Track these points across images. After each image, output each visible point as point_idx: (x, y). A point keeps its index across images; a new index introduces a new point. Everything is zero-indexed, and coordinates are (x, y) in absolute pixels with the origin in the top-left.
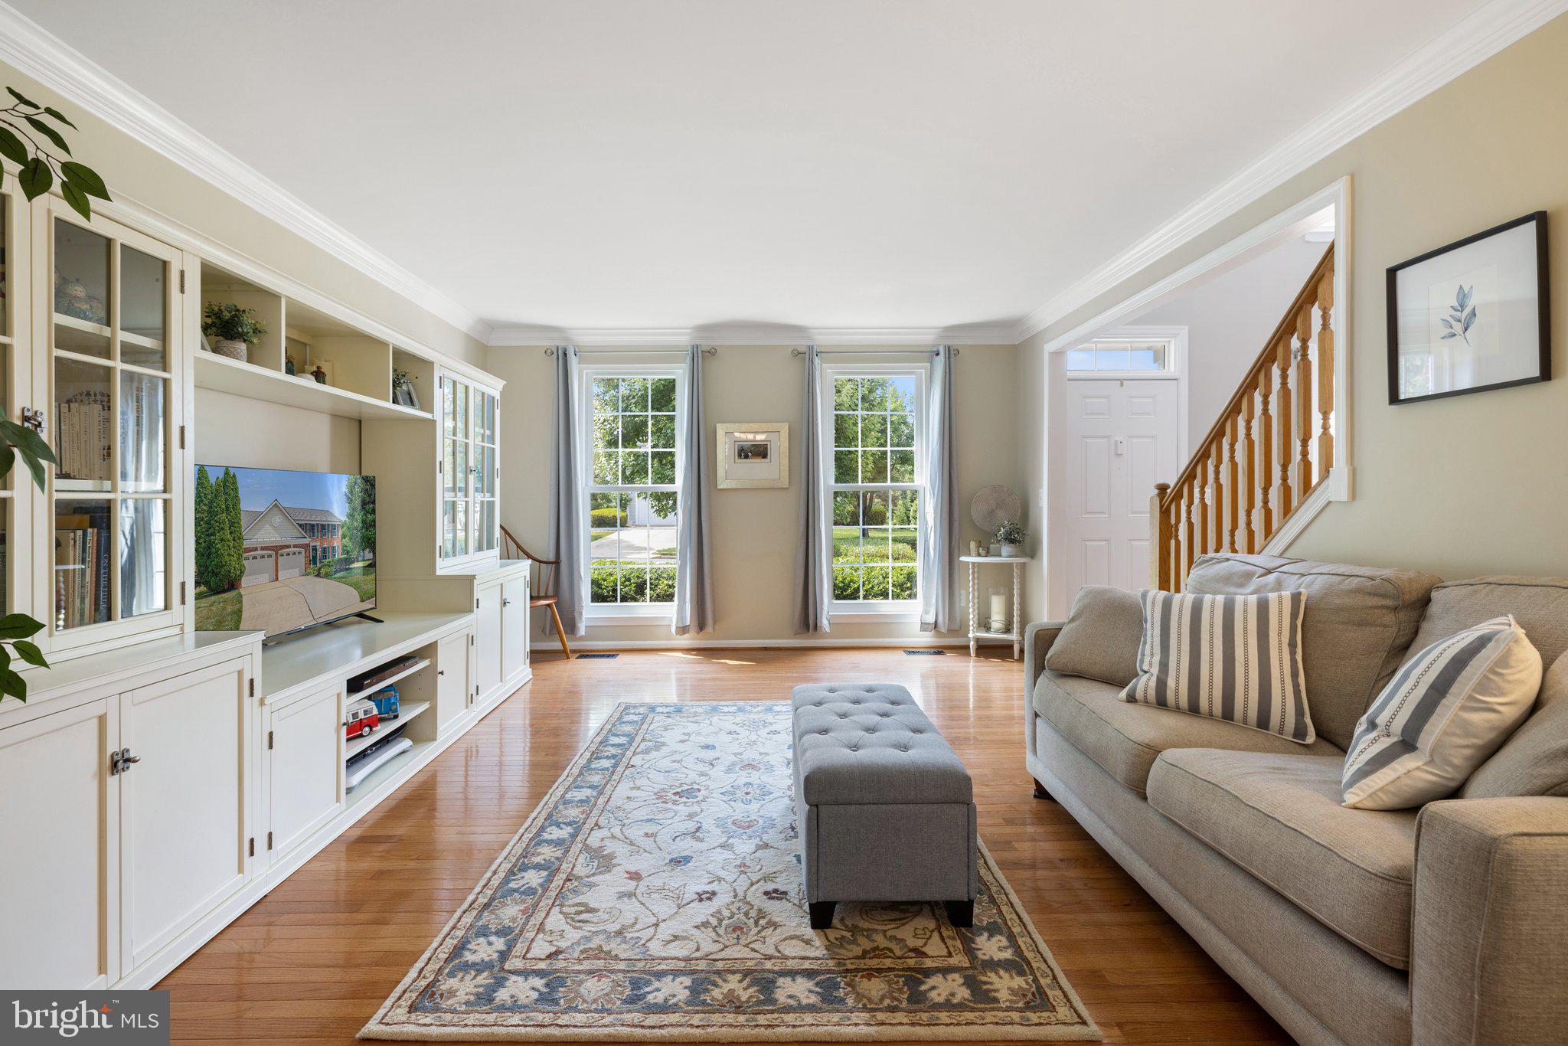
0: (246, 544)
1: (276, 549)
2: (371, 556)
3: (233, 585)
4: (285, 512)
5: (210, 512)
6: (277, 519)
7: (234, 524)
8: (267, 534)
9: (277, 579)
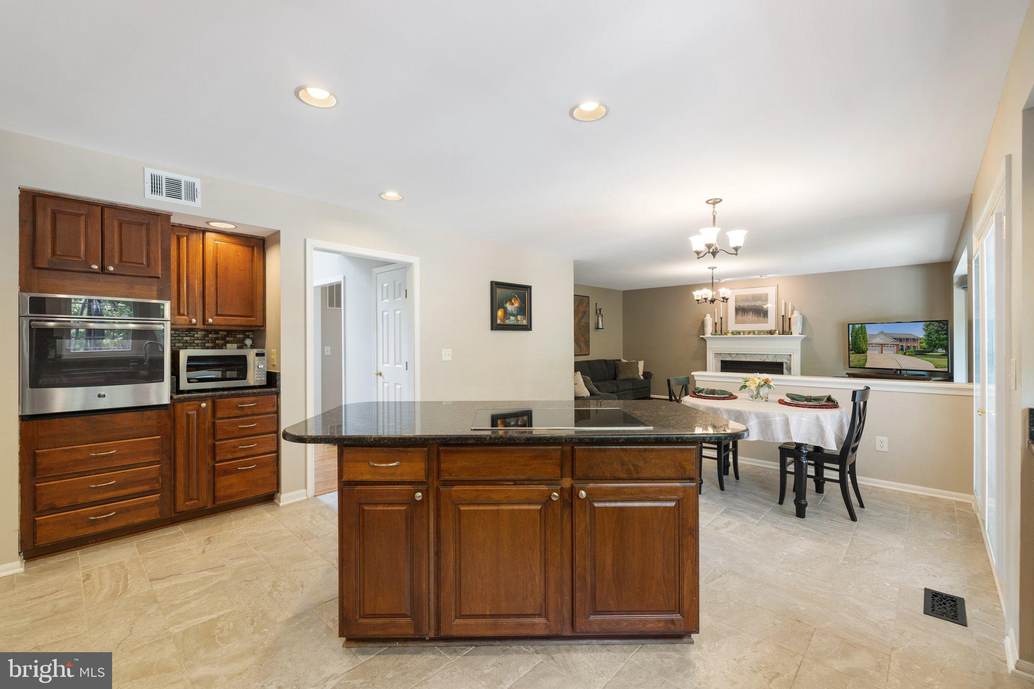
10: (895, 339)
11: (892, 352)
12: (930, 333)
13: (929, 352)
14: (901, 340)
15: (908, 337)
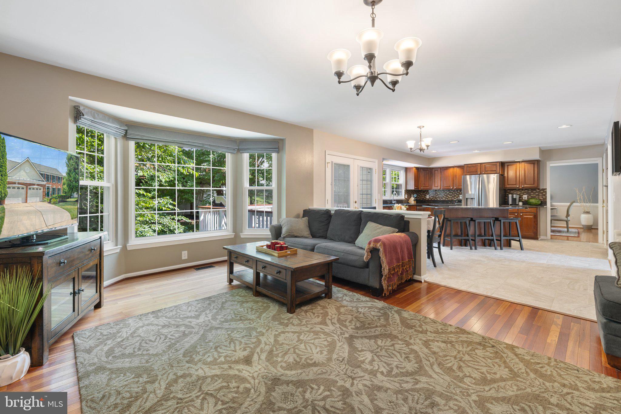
10: (42, 174)
11: (38, 199)
12: (70, 171)
13: (68, 198)
14: (47, 177)
15: (55, 174)
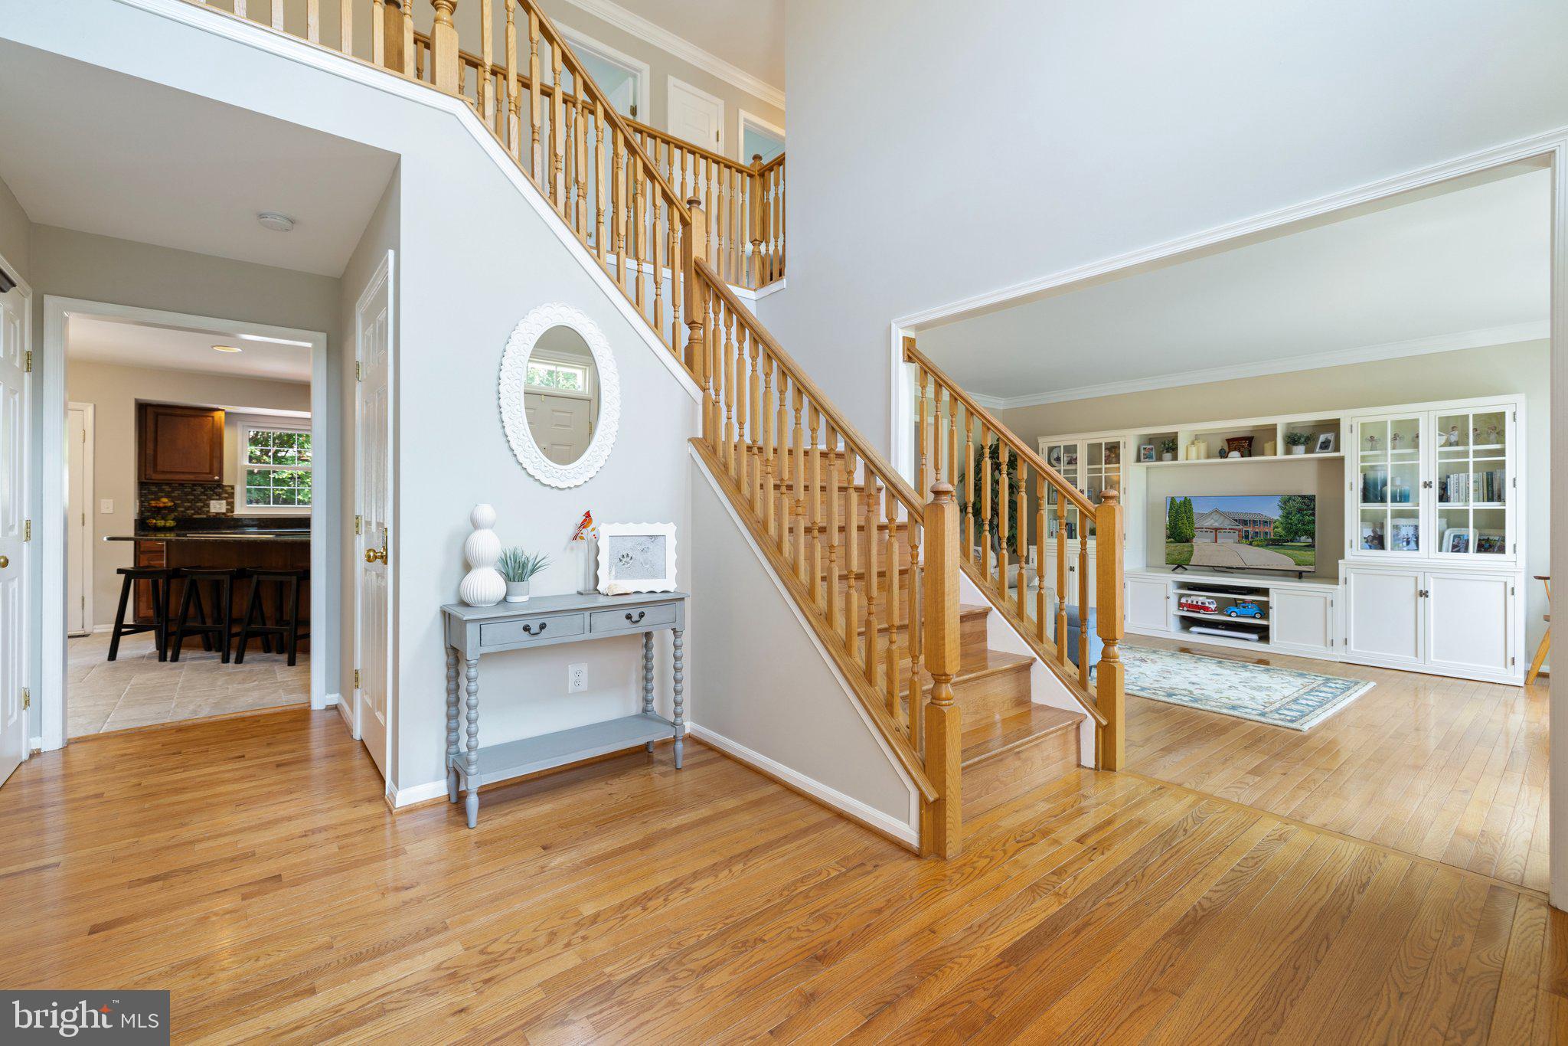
0: (1196, 526)
1: (1216, 529)
2: (1310, 540)
3: (1188, 540)
4: (1222, 514)
5: (1177, 512)
6: (1216, 516)
7: (1190, 518)
8: (1209, 523)
9: (1216, 542)
